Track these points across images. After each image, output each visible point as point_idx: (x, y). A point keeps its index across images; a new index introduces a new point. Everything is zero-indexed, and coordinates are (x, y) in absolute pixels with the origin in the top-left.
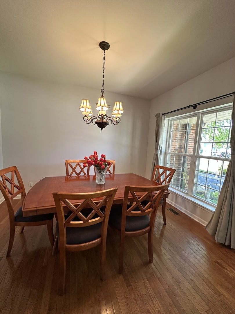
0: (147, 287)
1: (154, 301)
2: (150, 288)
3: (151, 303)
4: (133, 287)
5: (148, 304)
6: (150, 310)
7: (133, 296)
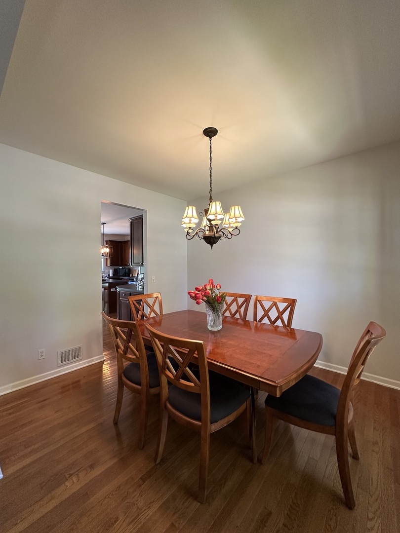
0: (150, 507)
1: (131, 526)
2: (150, 512)
3: (127, 521)
4: (143, 486)
5: (126, 516)
6: (118, 522)
7: (131, 490)
